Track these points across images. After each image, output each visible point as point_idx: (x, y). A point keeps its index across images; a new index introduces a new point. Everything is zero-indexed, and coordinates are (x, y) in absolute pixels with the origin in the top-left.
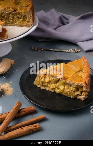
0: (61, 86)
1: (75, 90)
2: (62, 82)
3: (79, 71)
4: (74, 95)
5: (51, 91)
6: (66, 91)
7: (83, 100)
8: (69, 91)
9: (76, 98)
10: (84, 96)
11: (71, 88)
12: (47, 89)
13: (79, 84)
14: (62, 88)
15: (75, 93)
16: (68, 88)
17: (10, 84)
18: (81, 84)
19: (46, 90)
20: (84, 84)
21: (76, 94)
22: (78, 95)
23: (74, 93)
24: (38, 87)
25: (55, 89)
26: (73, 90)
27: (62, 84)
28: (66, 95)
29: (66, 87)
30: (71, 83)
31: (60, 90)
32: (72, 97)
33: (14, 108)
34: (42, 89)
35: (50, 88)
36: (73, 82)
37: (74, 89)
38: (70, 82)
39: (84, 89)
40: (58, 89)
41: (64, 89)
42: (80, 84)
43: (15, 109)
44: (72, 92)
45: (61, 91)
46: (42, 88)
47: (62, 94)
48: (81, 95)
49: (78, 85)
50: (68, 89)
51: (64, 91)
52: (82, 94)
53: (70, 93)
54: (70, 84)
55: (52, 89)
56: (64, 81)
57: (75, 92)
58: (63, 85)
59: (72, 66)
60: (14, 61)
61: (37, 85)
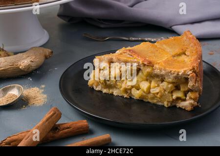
0: (143, 82)
1: (171, 88)
2: (145, 73)
3: (179, 55)
4: (171, 99)
5: (122, 97)
6: (153, 91)
7: (189, 108)
8: (160, 91)
9: (175, 106)
10: (192, 101)
11: (164, 85)
12: (116, 92)
13: (180, 74)
14: (144, 86)
15: (172, 95)
16: (158, 86)
17: (42, 88)
18: (185, 71)
19: (112, 94)
20: (191, 72)
21: (174, 97)
22: (178, 99)
23: (170, 95)
24: (97, 89)
25: (130, 89)
26: (167, 88)
27: (145, 78)
28: (155, 101)
29: (153, 84)
30: (163, 72)
31: (142, 92)
32: (166, 104)
33: (44, 119)
34: (105, 93)
35: (122, 89)
36: (168, 69)
37: (170, 86)
38: (161, 71)
39: (191, 84)
40: (138, 88)
41: (149, 88)
42: (181, 71)
43: (47, 120)
44: (166, 93)
45: (144, 94)
46: (105, 91)
47: (145, 100)
48: (185, 100)
49: (177, 77)
50: (159, 88)
51: (149, 92)
52: (186, 96)
53: (161, 96)
54: (162, 75)
55: (126, 91)
56: (149, 70)
57: (172, 92)
58: (147, 80)
59: (164, 46)
60: (50, 51)
61: (95, 87)
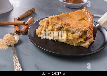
3: (81, 20)
4: (77, 43)
7: (87, 47)
9: (80, 46)
10: (88, 43)
15: (78, 41)
20: (89, 29)
21: (79, 41)
22: (81, 42)
23: (77, 40)
29: (69, 34)
32: (75, 45)
36: (77, 27)
39: (88, 35)
42: (84, 28)
44: (75, 39)
59: (74, 15)
